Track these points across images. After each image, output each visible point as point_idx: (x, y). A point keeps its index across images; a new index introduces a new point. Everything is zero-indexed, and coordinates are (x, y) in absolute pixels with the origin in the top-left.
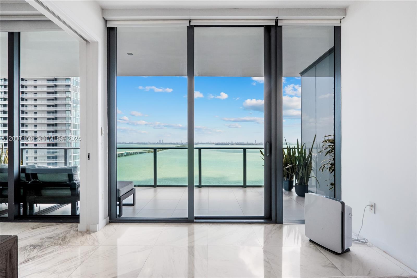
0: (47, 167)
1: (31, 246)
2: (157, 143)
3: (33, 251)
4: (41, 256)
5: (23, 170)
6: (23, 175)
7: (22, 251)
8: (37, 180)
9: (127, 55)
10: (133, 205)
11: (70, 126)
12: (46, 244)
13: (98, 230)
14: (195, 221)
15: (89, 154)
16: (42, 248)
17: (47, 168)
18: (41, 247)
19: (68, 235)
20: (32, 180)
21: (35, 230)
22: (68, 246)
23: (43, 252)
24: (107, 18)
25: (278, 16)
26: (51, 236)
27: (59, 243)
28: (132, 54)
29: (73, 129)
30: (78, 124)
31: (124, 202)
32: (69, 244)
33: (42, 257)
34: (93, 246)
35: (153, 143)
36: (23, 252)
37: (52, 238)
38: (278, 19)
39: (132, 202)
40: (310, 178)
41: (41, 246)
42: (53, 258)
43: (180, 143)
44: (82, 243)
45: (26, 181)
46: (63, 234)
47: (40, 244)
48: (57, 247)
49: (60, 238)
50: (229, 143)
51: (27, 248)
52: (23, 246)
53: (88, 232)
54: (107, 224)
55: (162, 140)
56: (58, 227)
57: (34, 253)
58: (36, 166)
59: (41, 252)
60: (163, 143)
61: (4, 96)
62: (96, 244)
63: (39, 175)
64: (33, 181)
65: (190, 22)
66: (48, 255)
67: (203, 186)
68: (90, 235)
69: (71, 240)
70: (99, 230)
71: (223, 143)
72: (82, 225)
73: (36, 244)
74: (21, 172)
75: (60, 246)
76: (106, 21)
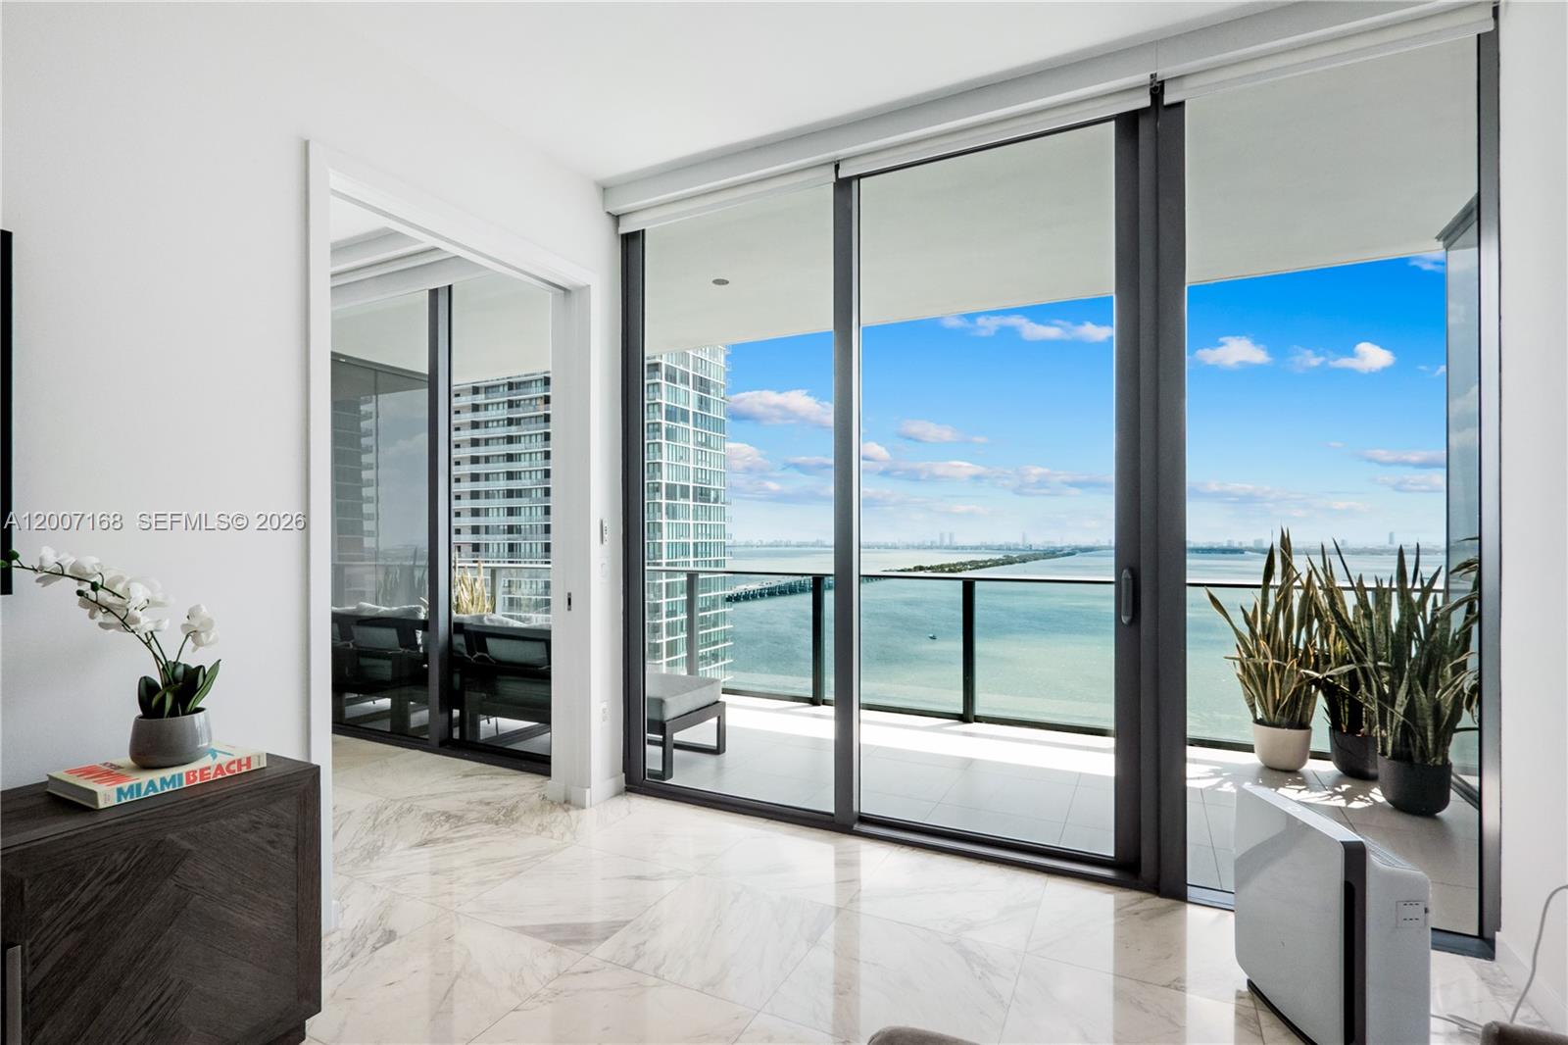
0: (507, 623)
1: (444, 813)
2: (929, 544)
3: (442, 826)
4: (450, 840)
5: (458, 628)
6: (459, 640)
7: (423, 822)
8: (486, 655)
9: (714, 285)
10: (718, 750)
11: (658, 491)
12: (472, 816)
13: (588, 803)
14: (856, 827)
15: (569, 594)
16: (460, 823)
17: (505, 626)
18: (459, 821)
19: (522, 804)
20: (478, 654)
21: (469, 779)
22: (508, 830)
23: (458, 831)
24: (616, 209)
25: (1153, 72)
26: (487, 801)
27: (496, 819)
28: (723, 280)
29: (667, 499)
30: (682, 486)
31: (679, 737)
32: (515, 826)
33: (451, 842)
34: (560, 842)
35: (916, 545)
36: (424, 825)
37: (488, 804)
38: (1159, 79)
39: (713, 743)
40: (1455, 736)
41: (460, 818)
42: (470, 850)
43: (1018, 545)
44: (540, 828)
45: (467, 655)
46: (515, 800)
47: (460, 813)
48: (488, 827)
49: (504, 807)
50: (1244, 546)
51: (434, 817)
52: (429, 811)
53: (566, 806)
54: (618, 794)
55: (951, 536)
56: (509, 781)
57: (442, 831)
58: (485, 618)
59: (454, 832)
60: (954, 545)
61: (508, 413)
62: (568, 837)
63: (491, 643)
64: (479, 656)
65: (837, 167)
66: (465, 842)
67: (978, 719)
68: (566, 814)
69: (523, 818)
70: (591, 806)
71: (1216, 547)
72: (555, 784)
73: (452, 813)
74: (455, 632)
75: (495, 827)
76: (617, 219)
